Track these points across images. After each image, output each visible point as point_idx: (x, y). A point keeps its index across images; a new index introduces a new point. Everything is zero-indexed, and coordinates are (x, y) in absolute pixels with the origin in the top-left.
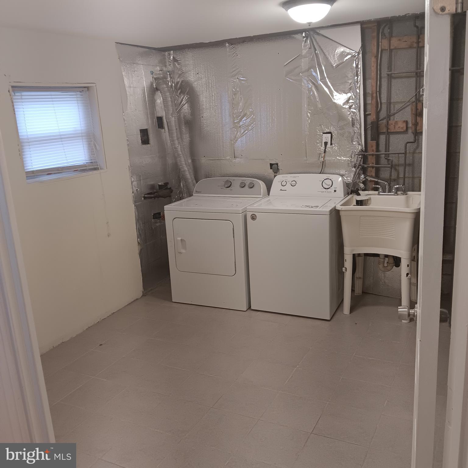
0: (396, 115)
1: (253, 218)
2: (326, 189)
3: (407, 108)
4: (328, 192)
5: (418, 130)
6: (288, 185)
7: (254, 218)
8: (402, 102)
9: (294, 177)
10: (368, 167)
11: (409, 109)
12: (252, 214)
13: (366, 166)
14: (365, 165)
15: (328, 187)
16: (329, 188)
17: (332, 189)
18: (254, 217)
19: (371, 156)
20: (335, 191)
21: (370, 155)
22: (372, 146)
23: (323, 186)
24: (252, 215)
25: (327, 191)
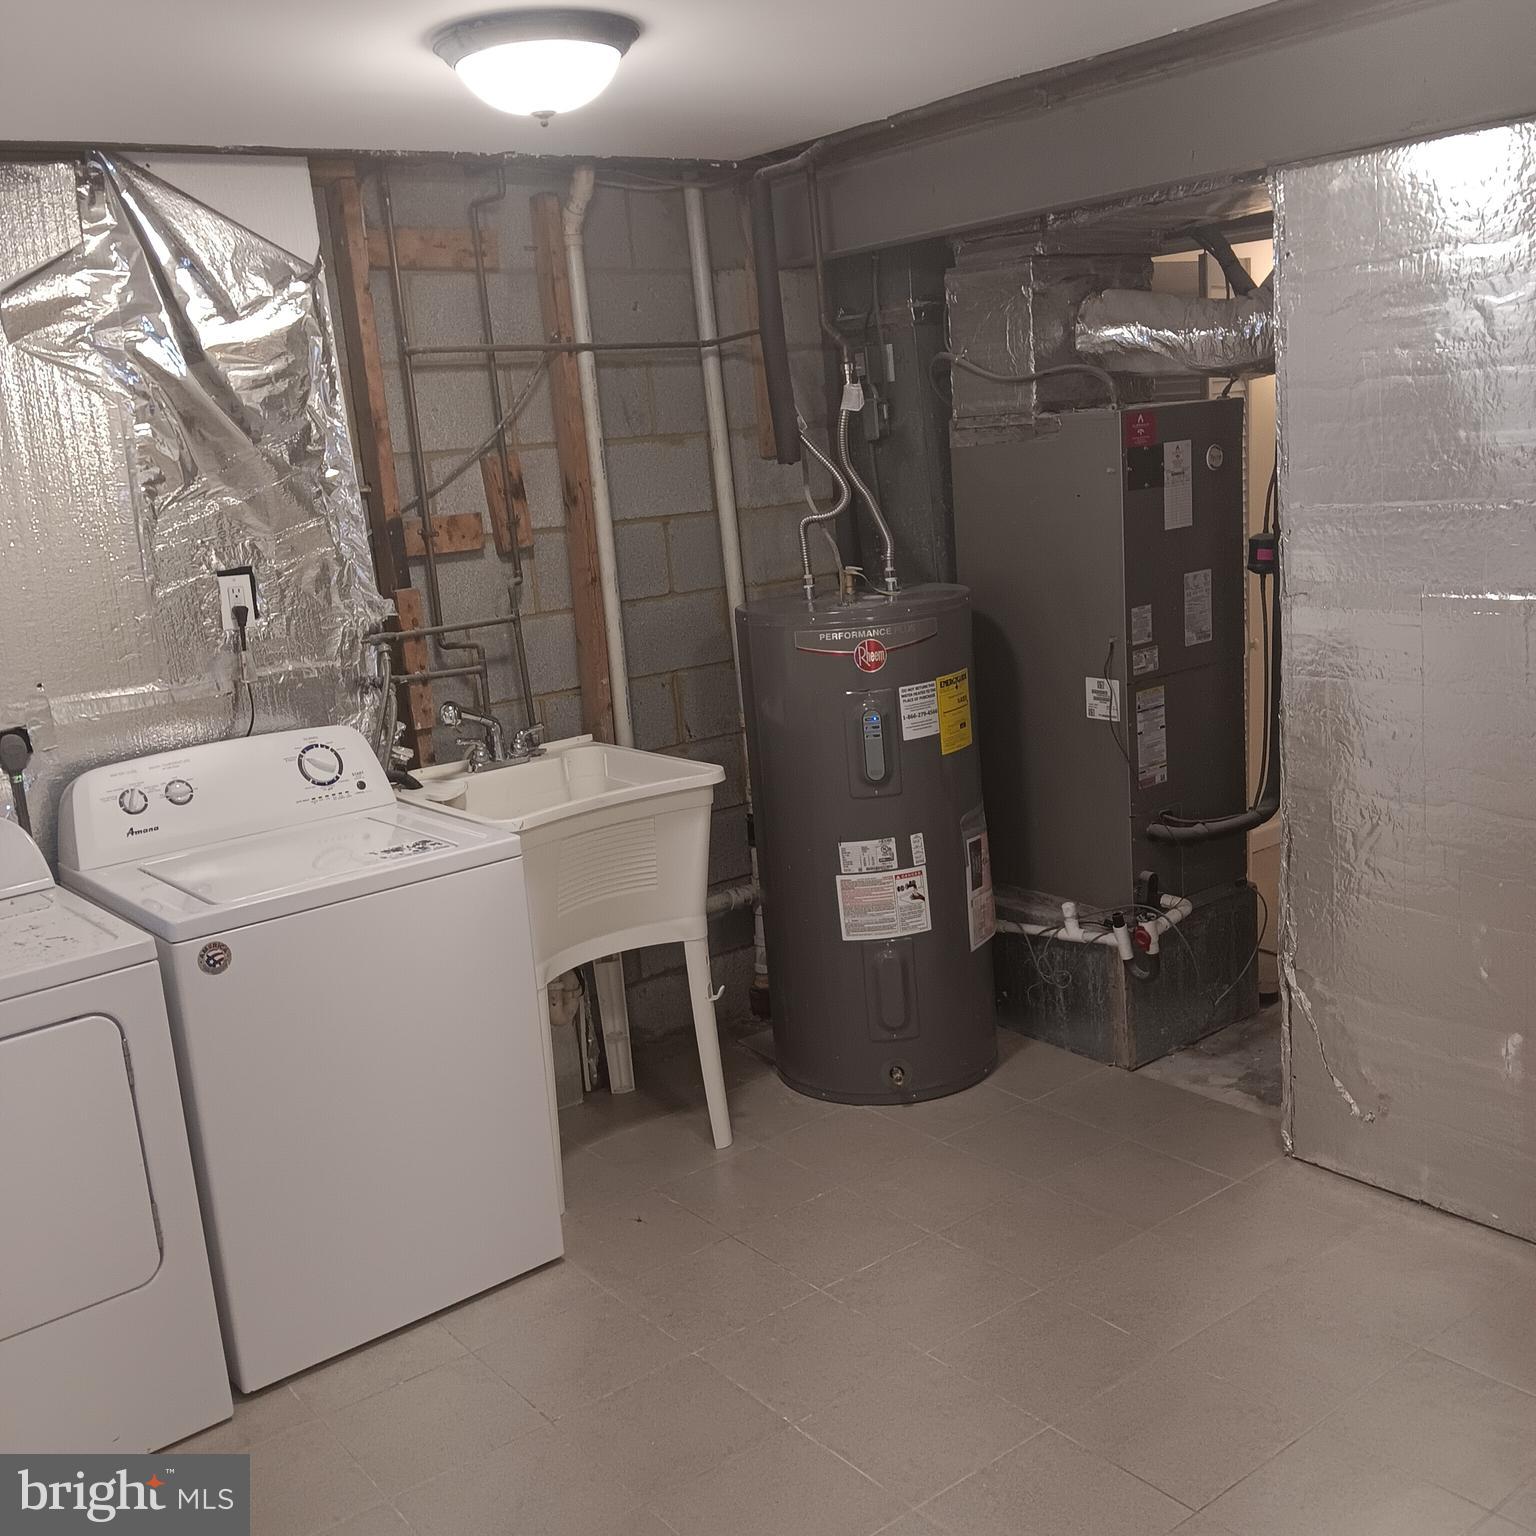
0: (438, 497)
1: (214, 960)
2: (324, 784)
3: (469, 471)
4: (337, 795)
5: (522, 541)
6: (158, 802)
7: (216, 962)
8: (452, 450)
9: (169, 766)
10: (412, 681)
11: (475, 473)
12: (204, 945)
13: (403, 679)
14: (401, 677)
15: (330, 777)
16: (333, 781)
17: (347, 782)
18: (217, 958)
19: (413, 643)
20: (362, 785)
21: (409, 638)
22: (409, 606)
23: (307, 778)
24: (205, 950)
25: (330, 793)
